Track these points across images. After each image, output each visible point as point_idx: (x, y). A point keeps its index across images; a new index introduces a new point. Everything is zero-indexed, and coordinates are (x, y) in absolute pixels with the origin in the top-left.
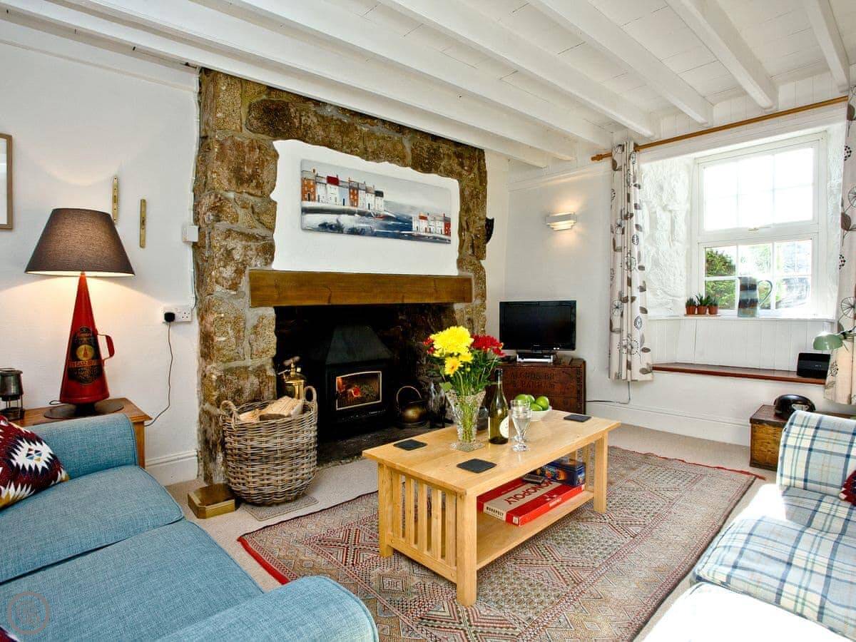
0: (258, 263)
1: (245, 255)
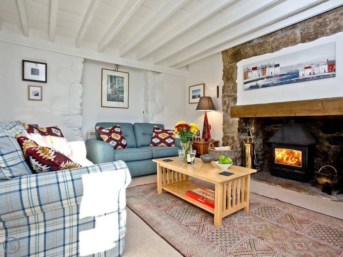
0: (232, 104)
1: (229, 102)
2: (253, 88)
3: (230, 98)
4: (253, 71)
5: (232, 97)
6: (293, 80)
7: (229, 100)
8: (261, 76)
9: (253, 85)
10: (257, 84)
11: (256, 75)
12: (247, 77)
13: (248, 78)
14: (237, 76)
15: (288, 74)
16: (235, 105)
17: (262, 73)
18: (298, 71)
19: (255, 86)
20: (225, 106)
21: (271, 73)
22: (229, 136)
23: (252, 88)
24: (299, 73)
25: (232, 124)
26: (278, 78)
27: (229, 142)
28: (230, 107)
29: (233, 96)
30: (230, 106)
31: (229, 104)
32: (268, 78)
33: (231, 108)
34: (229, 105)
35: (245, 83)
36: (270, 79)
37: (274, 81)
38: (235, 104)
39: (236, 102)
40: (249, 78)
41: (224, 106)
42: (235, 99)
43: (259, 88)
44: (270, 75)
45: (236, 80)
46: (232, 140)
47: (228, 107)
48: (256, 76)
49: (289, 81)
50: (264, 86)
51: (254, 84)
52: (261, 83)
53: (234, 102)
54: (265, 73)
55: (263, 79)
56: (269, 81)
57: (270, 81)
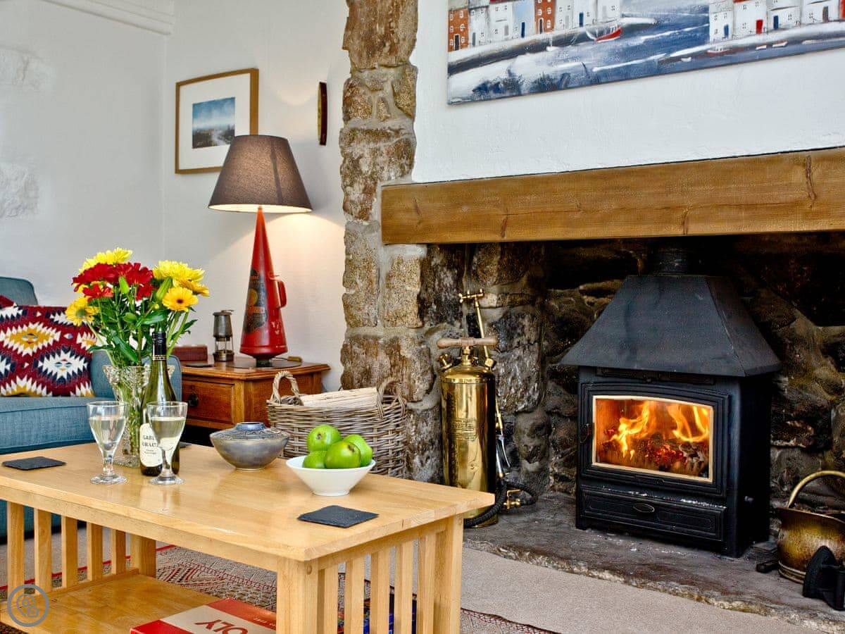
0: (392, 174)
1: (374, 165)
2: (492, 94)
3: (383, 145)
4: (493, 7)
5: (388, 136)
6: (679, 58)
7: (375, 152)
8: (532, 36)
9: (491, 79)
10: (510, 73)
11: (507, 28)
12: (467, 39)
13: (470, 41)
14: (416, 30)
15: (658, 27)
16: (404, 181)
17: (537, 17)
18: (706, 10)
19: (502, 85)
20: (356, 186)
21: (581, 15)
22: (376, 338)
23: (485, 91)
24: (707, 20)
25: (389, 277)
26: (612, 44)
27: (376, 366)
28: (379, 190)
29: (397, 132)
30: (380, 184)
31: (373, 173)
32: (562, 42)
33: (384, 192)
34: (374, 178)
35: (454, 69)
36: (572, 50)
37: (593, 58)
38: (403, 174)
39: (411, 166)
40: (474, 44)
41: (351, 185)
42: (405, 152)
43: (520, 94)
44: (573, 28)
45: (409, 53)
46: (390, 355)
47: (369, 192)
48: (507, 33)
49: (661, 62)
50: (545, 86)
51: (495, 72)
52: (528, 68)
53: (402, 166)
54: (552, 17)
55: (539, 47)
56: (566, 61)
57: (574, 59)
